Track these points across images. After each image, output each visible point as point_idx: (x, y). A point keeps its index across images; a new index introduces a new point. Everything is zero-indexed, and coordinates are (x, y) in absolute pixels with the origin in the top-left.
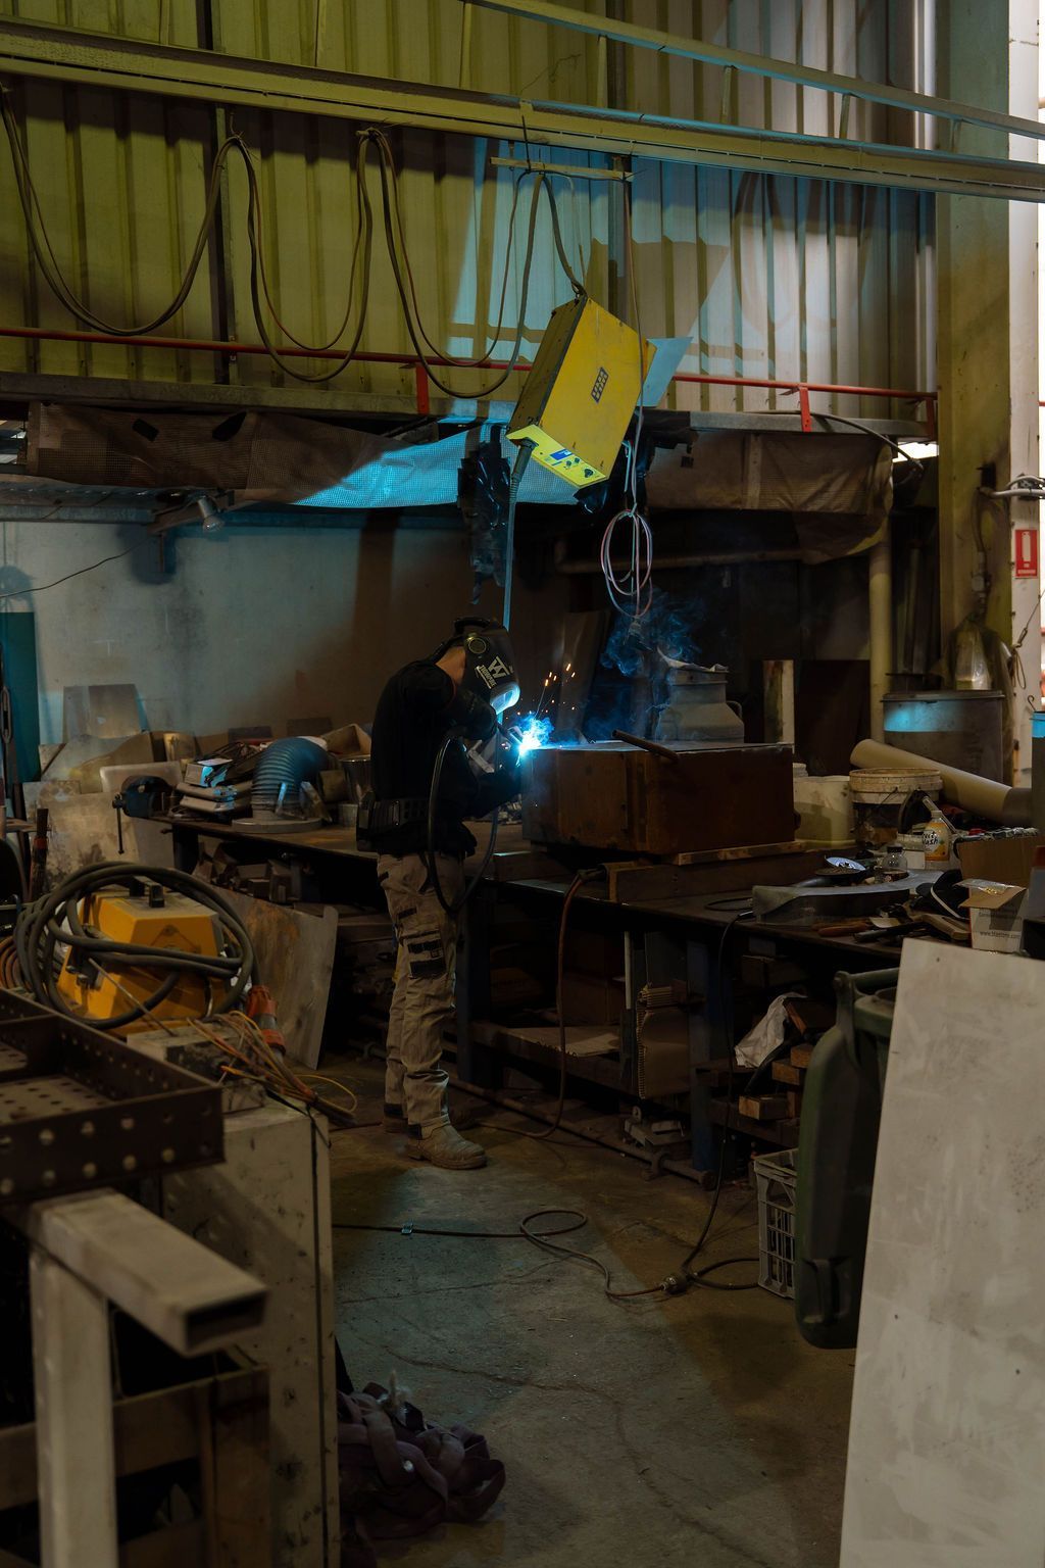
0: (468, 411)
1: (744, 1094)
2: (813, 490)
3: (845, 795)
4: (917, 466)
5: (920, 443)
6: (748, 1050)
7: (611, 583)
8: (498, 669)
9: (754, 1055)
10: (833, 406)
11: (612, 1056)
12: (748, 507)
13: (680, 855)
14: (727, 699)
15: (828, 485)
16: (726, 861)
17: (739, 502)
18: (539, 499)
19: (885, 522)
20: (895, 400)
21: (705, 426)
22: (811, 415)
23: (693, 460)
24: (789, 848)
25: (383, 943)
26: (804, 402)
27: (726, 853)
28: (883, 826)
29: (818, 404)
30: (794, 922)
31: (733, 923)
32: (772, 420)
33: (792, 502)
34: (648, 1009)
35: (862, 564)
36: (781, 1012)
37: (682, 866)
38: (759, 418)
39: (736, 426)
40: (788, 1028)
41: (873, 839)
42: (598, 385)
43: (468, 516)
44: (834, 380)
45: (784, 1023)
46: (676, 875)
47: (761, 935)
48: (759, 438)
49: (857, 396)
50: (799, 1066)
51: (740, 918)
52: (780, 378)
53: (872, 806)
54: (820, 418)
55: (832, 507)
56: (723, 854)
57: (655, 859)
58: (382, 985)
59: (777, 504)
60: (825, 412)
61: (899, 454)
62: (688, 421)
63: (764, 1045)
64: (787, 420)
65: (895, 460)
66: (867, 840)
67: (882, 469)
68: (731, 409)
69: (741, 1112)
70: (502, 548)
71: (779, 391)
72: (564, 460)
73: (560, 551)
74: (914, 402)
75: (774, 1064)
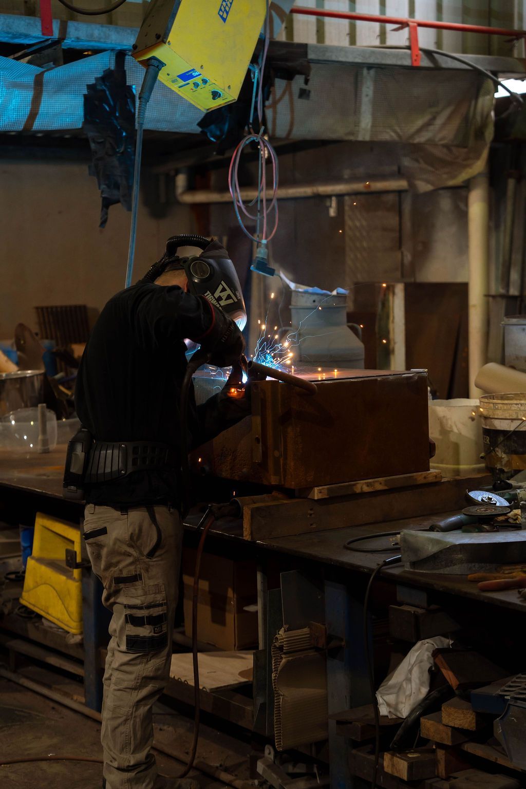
0: (92, 35)
1: (388, 750)
2: (420, 123)
3: (473, 419)
4: (518, 100)
5: (516, 79)
6: (391, 698)
7: (239, 208)
8: (224, 295)
9: (397, 704)
10: (439, 43)
11: (243, 689)
12: (360, 138)
13: (316, 489)
14: (348, 321)
15: (434, 118)
16: (363, 495)
17: (352, 133)
18: (164, 127)
19: (485, 154)
20: (495, 37)
21: (321, 58)
22: (421, 50)
23: (309, 91)
24: (425, 478)
25: (11, 561)
26: (413, 38)
27: (362, 486)
28: (515, 452)
29: (426, 39)
30: (446, 571)
31: (379, 571)
32: (385, 54)
33: (401, 133)
34: (285, 654)
35: (461, 193)
36: (425, 658)
37: (319, 500)
38: (373, 52)
39: (350, 59)
40: (434, 676)
41: (506, 465)
42: (224, 3)
43: (94, 142)
44: (439, 18)
45: (430, 670)
46: (311, 510)
47: (410, 583)
48: (372, 72)
49: (460, 33)
50: (452, 724)
51: (386, 563)
52: (391, 14)
53: (504, 433)
54: (428, 53)
55: (437, 139)
56: (359, 486)
57: (289, 493)
58: (9, 605)
59: (387, 136)
60: (432, 47)
61: (500, 87)
62: (306, 54)
63: (408, 693)
64: (397, 56)
65: (497, 95)
66: (498, 466)
67: (484, 103)
68: (345, 42)
69: (386, 770)
70: (128, 175)
71: (389, 27)
72: (191, 81)
73: (181, 181)
74: (512, 40)
75: (422, 720)
